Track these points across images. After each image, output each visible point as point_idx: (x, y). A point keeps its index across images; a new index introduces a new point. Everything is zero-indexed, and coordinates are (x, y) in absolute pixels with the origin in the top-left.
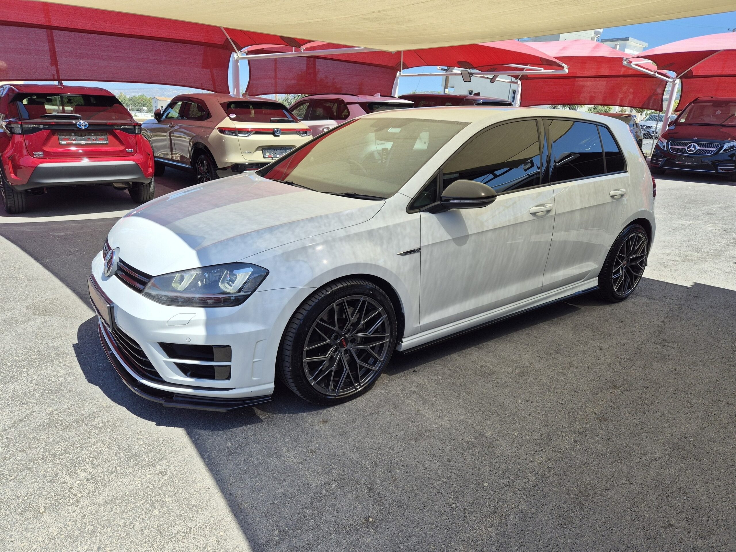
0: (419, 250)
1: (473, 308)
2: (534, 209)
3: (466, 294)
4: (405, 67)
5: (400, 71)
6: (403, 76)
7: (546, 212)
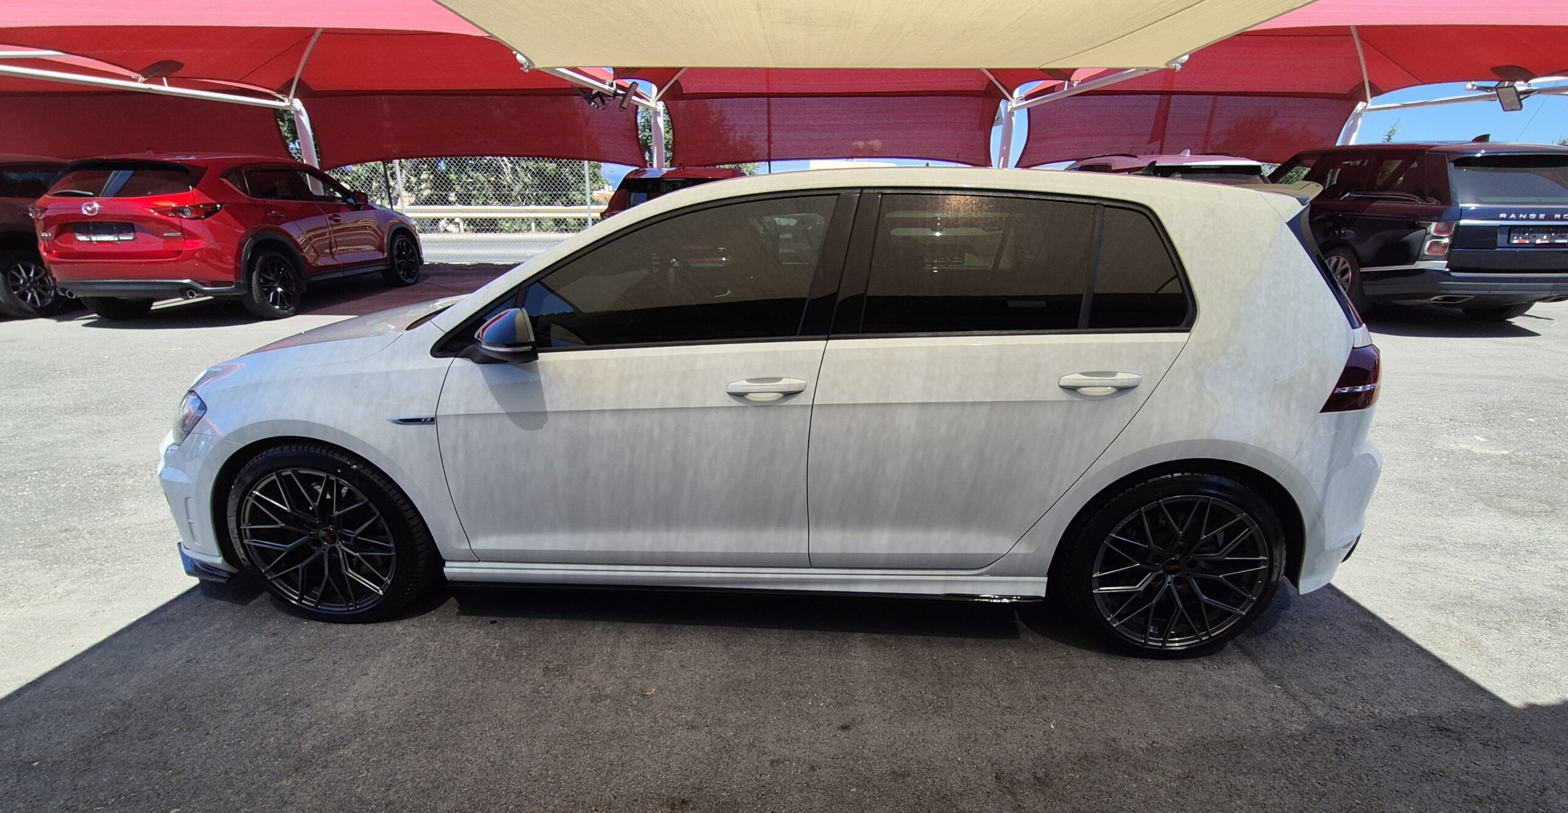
0: (432, 420)
1: (605, 549)
2: (741, 385)
3: (576, 521)
4: (1376, 92)
5: (1365, 100)
6: (1369, 110)
7: (781, 395)
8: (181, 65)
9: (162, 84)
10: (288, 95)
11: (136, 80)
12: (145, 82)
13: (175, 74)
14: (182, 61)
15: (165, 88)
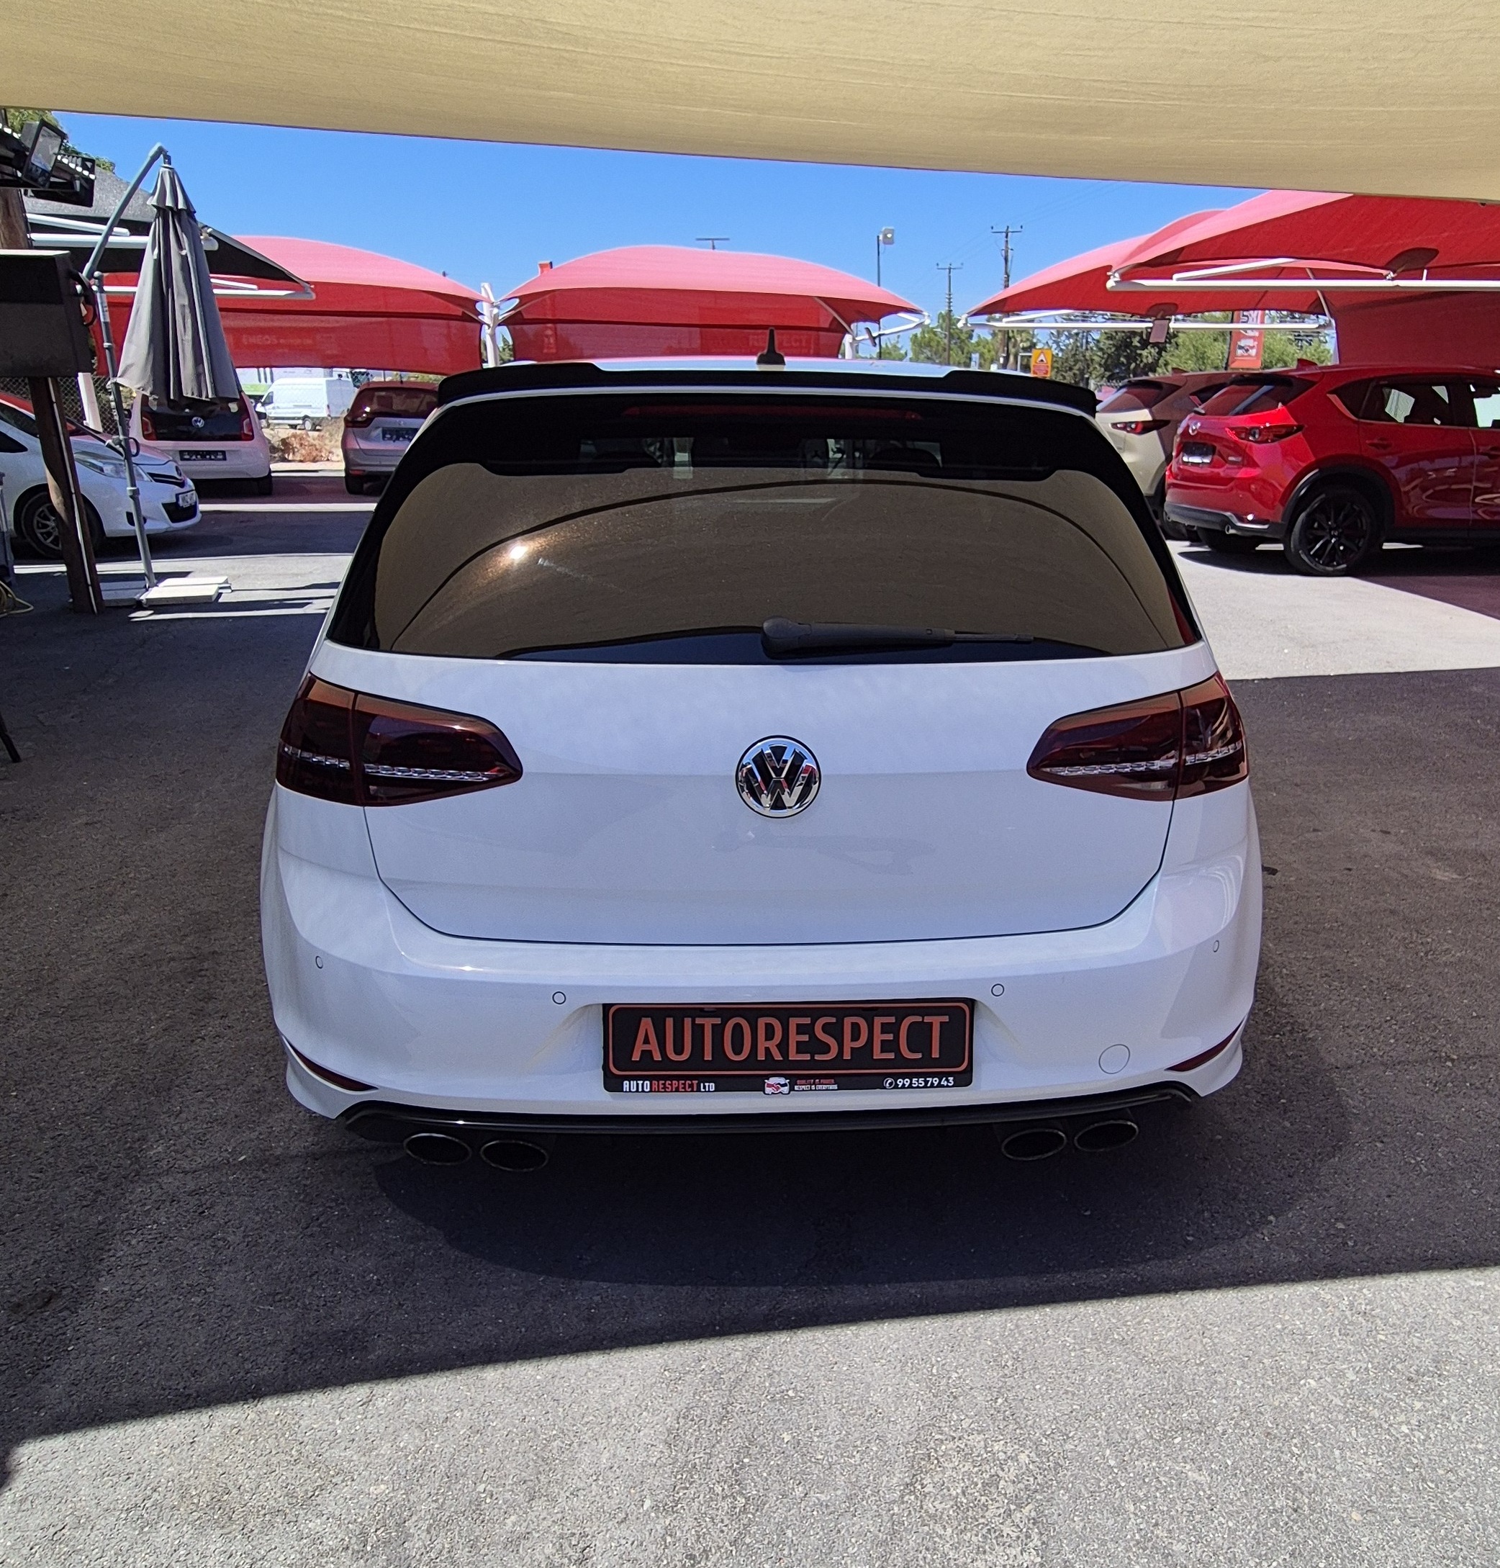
8: (1436, 252)
9: (1419, 277)
11: (1382, 277)
12: (1393, 279)
13: (1430, 265)
14: (1434, 247)
15: (1424, 283)
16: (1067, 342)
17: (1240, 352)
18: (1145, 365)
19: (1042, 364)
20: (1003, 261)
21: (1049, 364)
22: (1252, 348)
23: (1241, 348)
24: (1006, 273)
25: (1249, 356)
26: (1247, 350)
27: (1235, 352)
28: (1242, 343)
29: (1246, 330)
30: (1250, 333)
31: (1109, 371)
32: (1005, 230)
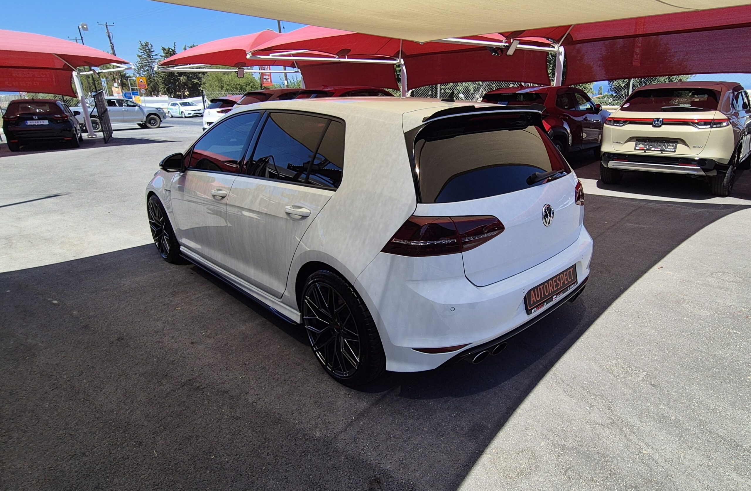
8: (350, 50)
9: (345, 58)
10: (398, 58)
11: (335, 58)
12: (338, 58)
13: (349, 54)
14: (350, 49)
15: (346, 60)
16: (144, 73)
17: (265, 80)
18: (182, 83)
19: (141, 83)
20: (108, 38)
21: (146, 83)
22: (269, 79)
23: (265, 79)
24: (111, 43)
25: (268, 82)
26: (267, 80)
27: (263, 81)
28: (265, 77)
29: (265, 72)
30: (267, 74)
31: (167, 86)
32: (105, 24)
